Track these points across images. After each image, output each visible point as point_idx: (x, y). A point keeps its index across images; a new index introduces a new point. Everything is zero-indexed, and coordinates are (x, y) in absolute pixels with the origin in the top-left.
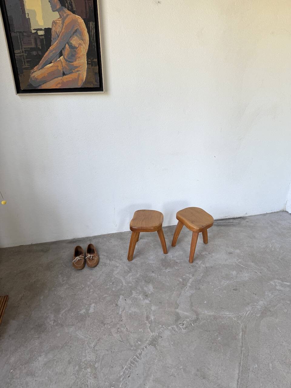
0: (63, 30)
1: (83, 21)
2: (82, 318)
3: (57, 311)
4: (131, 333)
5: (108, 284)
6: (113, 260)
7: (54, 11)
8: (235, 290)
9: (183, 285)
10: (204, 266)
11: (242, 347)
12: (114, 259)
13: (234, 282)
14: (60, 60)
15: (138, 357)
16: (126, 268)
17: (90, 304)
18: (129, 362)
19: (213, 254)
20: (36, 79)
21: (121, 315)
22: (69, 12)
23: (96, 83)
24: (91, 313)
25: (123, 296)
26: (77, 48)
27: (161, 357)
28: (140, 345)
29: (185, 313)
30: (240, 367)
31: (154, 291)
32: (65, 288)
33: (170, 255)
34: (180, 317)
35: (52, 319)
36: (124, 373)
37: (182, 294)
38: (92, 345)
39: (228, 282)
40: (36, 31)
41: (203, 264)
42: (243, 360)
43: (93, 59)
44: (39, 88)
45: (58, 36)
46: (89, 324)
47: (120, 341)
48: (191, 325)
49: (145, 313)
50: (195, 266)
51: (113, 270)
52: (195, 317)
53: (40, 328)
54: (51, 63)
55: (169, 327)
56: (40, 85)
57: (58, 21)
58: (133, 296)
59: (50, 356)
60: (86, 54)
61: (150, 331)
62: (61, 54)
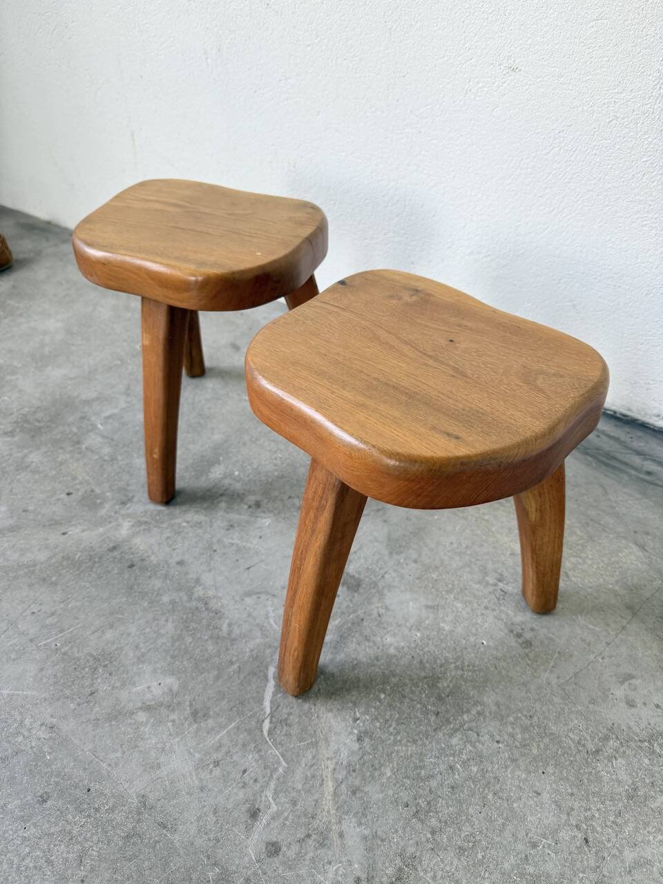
39: (34, 693)
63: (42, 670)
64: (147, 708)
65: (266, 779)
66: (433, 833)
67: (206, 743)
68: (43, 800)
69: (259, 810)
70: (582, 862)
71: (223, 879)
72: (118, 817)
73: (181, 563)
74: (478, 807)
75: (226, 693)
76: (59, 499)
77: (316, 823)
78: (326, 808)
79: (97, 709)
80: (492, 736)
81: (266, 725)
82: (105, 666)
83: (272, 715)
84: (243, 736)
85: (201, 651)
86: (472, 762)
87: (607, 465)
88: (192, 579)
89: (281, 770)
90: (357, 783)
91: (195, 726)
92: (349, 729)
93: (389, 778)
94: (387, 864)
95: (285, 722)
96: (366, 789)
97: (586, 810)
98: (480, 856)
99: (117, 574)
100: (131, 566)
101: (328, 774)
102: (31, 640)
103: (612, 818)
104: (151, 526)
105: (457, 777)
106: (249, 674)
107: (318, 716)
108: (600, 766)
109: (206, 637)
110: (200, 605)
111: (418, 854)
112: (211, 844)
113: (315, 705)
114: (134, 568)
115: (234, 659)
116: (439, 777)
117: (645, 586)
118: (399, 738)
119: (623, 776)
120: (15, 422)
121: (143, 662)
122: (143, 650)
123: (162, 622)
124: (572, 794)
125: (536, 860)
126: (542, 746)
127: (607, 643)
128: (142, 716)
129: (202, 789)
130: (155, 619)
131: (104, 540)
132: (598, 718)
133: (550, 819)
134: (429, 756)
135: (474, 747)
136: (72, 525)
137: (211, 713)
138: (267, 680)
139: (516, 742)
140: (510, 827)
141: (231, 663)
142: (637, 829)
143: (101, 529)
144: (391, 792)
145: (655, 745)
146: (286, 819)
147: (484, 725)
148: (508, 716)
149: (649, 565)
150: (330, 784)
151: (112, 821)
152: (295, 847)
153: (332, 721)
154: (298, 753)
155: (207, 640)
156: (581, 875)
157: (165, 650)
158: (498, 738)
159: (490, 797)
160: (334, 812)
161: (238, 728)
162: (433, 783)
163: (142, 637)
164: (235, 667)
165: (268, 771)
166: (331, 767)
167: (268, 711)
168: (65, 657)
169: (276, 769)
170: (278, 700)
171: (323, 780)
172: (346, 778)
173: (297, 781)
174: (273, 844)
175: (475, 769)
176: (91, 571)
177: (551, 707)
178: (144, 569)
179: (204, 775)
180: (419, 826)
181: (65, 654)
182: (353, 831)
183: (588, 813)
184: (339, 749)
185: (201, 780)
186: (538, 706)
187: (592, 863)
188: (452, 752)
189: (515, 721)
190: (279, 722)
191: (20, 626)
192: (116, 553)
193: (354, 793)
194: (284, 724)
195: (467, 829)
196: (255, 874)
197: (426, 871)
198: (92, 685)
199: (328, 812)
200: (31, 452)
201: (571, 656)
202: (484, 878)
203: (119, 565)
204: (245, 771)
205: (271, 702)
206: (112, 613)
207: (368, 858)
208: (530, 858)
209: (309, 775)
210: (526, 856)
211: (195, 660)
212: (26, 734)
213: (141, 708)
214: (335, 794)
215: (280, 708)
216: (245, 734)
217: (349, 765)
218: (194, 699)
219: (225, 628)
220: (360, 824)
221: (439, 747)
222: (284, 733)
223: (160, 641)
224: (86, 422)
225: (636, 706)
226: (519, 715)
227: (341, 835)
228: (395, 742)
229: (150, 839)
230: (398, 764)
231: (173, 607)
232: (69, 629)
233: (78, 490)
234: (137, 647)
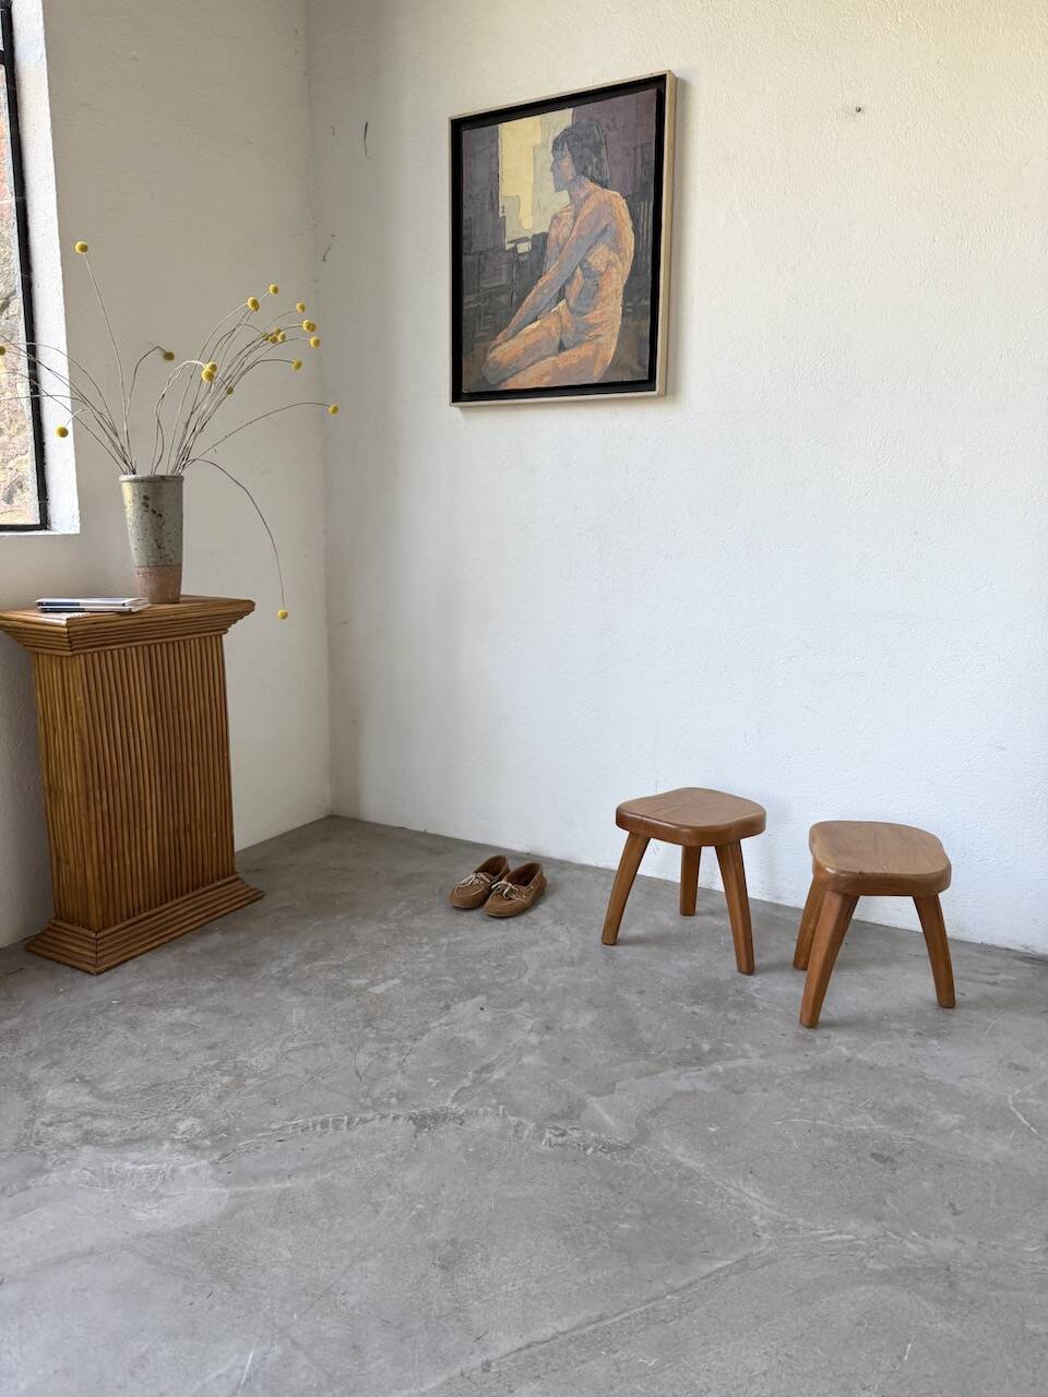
0: (574, 234)
1: (624, 201)
2: (337, 992)
3: (310, 957)
4: (403, 1072)
5: (485, 962)
6: (562, 924)
7: (558, 189)
8: (877, 1160)
9: (694, 1061)
10: (845, 1052)
11: (674, 1291)
12: (568, 925)
13: (911, 1139)
14: (558, 313)
15: (348, 1123)
16: (575, 954)
17: (392, 978)
18: (320, 1118)
19: (935, 1042)
20: (499, 364)
21: (429, 1030)
22: (591, 186)
23: (639, 369)
24: (370, 993)
25: (488, 998)
26: (601, 274)
27: (401, 1156)
28: (388, 1105)
29: (607, 1117)
30: (589, 1324)
31: (582, 1028)
32: (385, 927)
33: (755, 982)
34: (579, 1116)
35: (285, 964)
36: (282, 1128)
37: (660, 1075)
38: (290, 1046)
40: (512, 245)
41: (849, 1048)
42: (628, 1318)
43: (640, 301)
44: (503, 387)
45: (560, 252)
46: (339, 1009)
47: (357, 1073)
48: (585, 1149)
49: (494, 1057)
50: (812, 1041)
51: (536, 943)
52: (624, 1139)
53: (244, 969)
54: (536, 320)
55: (512, 1115)
56: (505, 380)
57: (565, 214)
58: (513, 1011)
59: (198, 1018)
60: (621, 288)
61: (452, 1095)
62: (561, 295)
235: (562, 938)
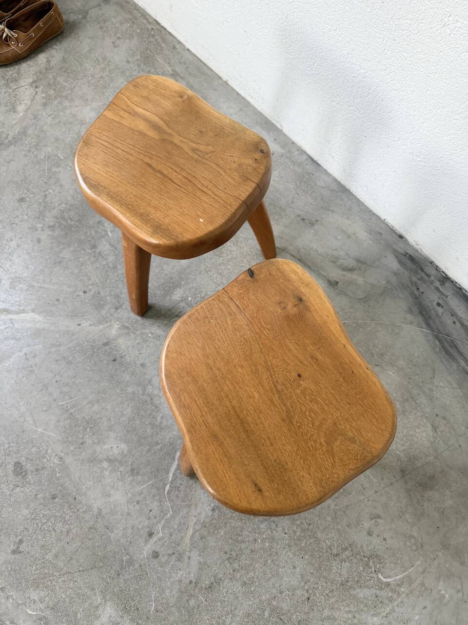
63: (58, 421)
64: (109, 460)
65: (160, 518)
66: (234, 571)
67: (135, 489)
68: (54, 498)
69: (153, 533)
70: (302, 608)
71: (130, 562)
72: (87, 517)
73: (143, 365)
74: (261, 565)
75: (151, 463)
76: (78, 296)
77: (179, 548)
78: (186, 542)
79: (84, 454)
80: (284, 529)
81: (168, 487)
82: (91, 428)
83: (172, 482)
84: (154, 491)
85: (143, 431)
86: (267, 540)
87: (447, 352)
88: (147, 379)
89: (169, 515)
90: (205, 533)
91: (131, 478)
92: (209, 502)
93: (222, 536)
94: (207, 579)
95: (178, 488)
96: (208, 538)
97: (315, 584)
98: (252, 589)
99: (106, 364)
100: (115, 360)
101: (191, 524)
102: (55, 400)
103: (327, 592)
104: (130, 331)
105: (256, 546)
106: (165, 453)
107: (195, 490)
108: (334, 564)
109: (147, 423)
110: (148, 399)
111: (223, 579)
112: (128, 544)
113: (196, 483)
114: (116, 362)
115: (160, 441)
116: (247, 543)
117: (421, 458)
118: (234, 515)
119: (344, 572)
120: (56, 217)
121: (111, 431)
122: (112, 422)
123: (126, 406)
124: (312, 573)
125: (279, 599)
126: (308, 543)
127: (376, 491)
128: (105, 464)
129: (128, 514)
130: (122, 403)
131: (101, 336)
132: (347, 536)
133: (294, 582)
134: (246, 530)
135: (272, 532)
136: (84, 319)
137: (141, 472)
138: (174, 460)
139: (295, 537)
140: (273, 580)
141: (158, 444)
142: (337, 601)
143: (101, 326)
144: (220, 544)
145: (371, 561)
146: (165, 542)
147: (282, 521)
148: (297, 520)
149: (432, 443)
150: (191, 530)
151: (84, 518)
152: (166, 558)
153: (202, 495)
154: (180, 508)
155: (148, 425)
156: (298, 614)
157: (124, 425)
158: (286, 531)
159: (269, 562)
160: (189, 545)
161: (153, 485)
162: (243, 546)
163: (113, 413)
164: (159, 447)
165: (162, 514)
166: (195, 521)
167: (170, 479)
168: (71, 416)
169: (167, 514)
170: (177, 474)
171: (188, 527)
172: (200, 529)
173: (175, 524)
174: (156, 553)
175: (267, 544)
176: (91, 358)
177: (323, 522)
178: (121, 364)
179: (131, 507)
180: (228, 565)
181: (71, 414)
182: (195, 557)
183: (316, 586)
184: (201, 512)
185: (129, 509)
186: (316, 519)
187: (306, 610)
188: (259, 531)
189: (300, 524)
190: (175, 488)
191: (49, 389)
192: (107, 348)
193: (202, 538)
194: (176, 489)
195: (251, 574)
196: (145, 564)
197: (224, 588)
198: (83, 438)
199: (186, 544)
200: (64, 248)
201: (350, 494)
202: (250, 600)
203: (108, 358)
204: (151, 511)
205: (173, 474)
206: (99, 392)
207: (199, 573)
208: (277, 598)
209: (182, 522)
210: (275, 596)
211: (139, 436)
212: (48, 458)
213: (106, 459)
214: (192, 536)
215: (177, 480)
216: (156, 490)
217: (204, 522)
218: (134, 462)
219: (159, 419)
220: (200, 555)
221: (253, 527)
222: (175, 495)
223: (122, 419)
224: (101, 227)
225: (372, 536)
226: (304, 521)
227: (189, 558)
228: (231, 516)
229: (100, 532)
230: (229, 530)
231: (133, 396)
232: (75, 398)
233: (90, 290)
234: (109, 419)
235: (21, 108)
